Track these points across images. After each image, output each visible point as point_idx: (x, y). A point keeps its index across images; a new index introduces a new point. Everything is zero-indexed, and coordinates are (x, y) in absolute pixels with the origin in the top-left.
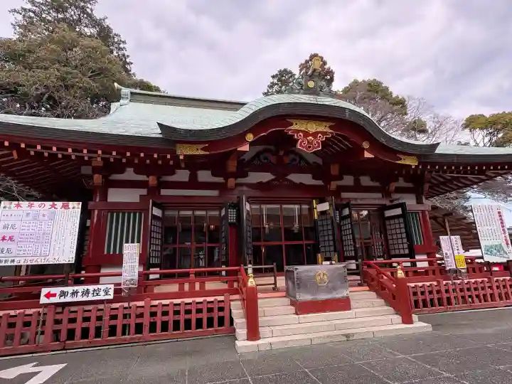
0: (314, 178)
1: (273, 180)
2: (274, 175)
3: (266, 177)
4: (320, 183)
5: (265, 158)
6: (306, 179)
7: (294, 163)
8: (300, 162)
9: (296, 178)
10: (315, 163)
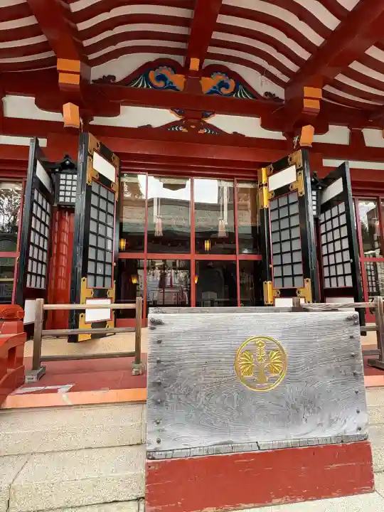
0: (265, 125)
1: (174, 124)
2: (179, 114)
3: (160, 117)
4: (277, 135)
5: (161, 78)
6: (250, 127)
7: (223, 90)
8: (236, 90)
9: (226, 123)
10: (267, 94)
